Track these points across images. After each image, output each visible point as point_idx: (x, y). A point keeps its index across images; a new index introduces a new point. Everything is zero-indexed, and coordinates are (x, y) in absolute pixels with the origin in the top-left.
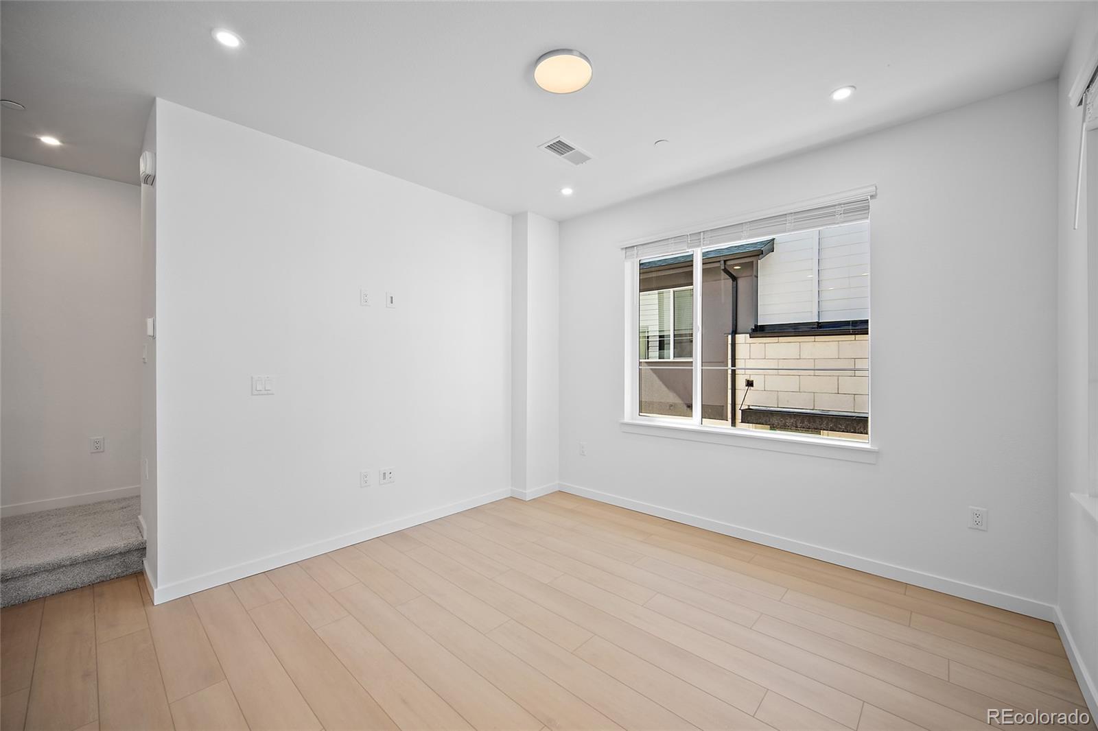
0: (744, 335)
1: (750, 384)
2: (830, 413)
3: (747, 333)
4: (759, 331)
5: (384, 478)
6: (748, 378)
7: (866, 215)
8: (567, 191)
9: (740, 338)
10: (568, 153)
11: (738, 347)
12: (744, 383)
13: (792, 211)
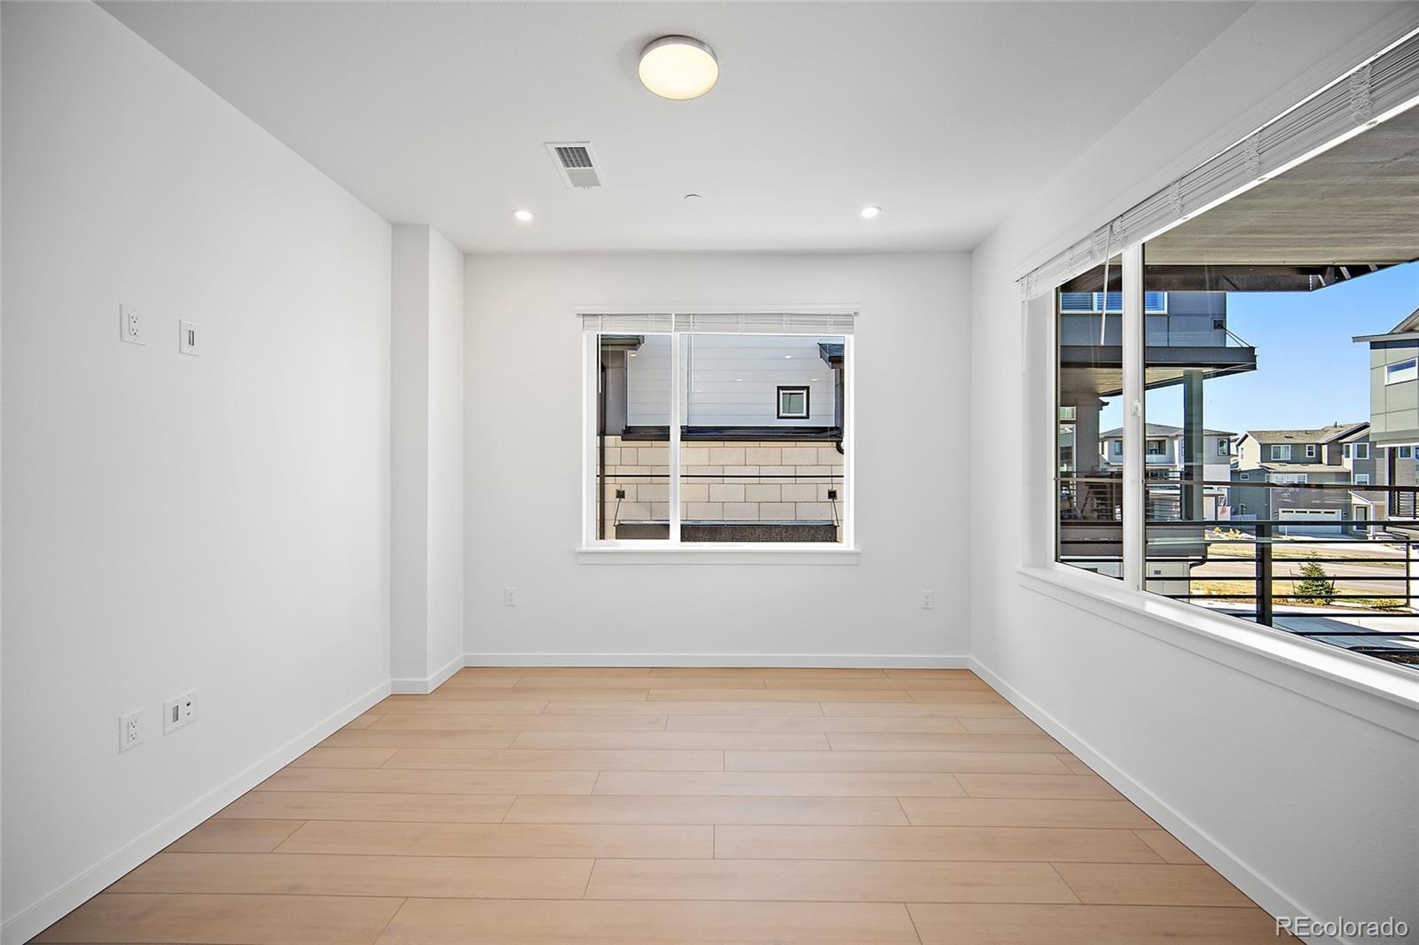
0: (614, 437)
1: (621, 495)
2: (702, 523)
3: (619, 435)
4: (629, 433)
5: (176, 717)
6: (619, 489)
7: (851, 331)
8: (524, 216)
9: (609, 440)
10: (582, 168)
11: (607, 451)
12: (615, 494)
13: (792, 312)
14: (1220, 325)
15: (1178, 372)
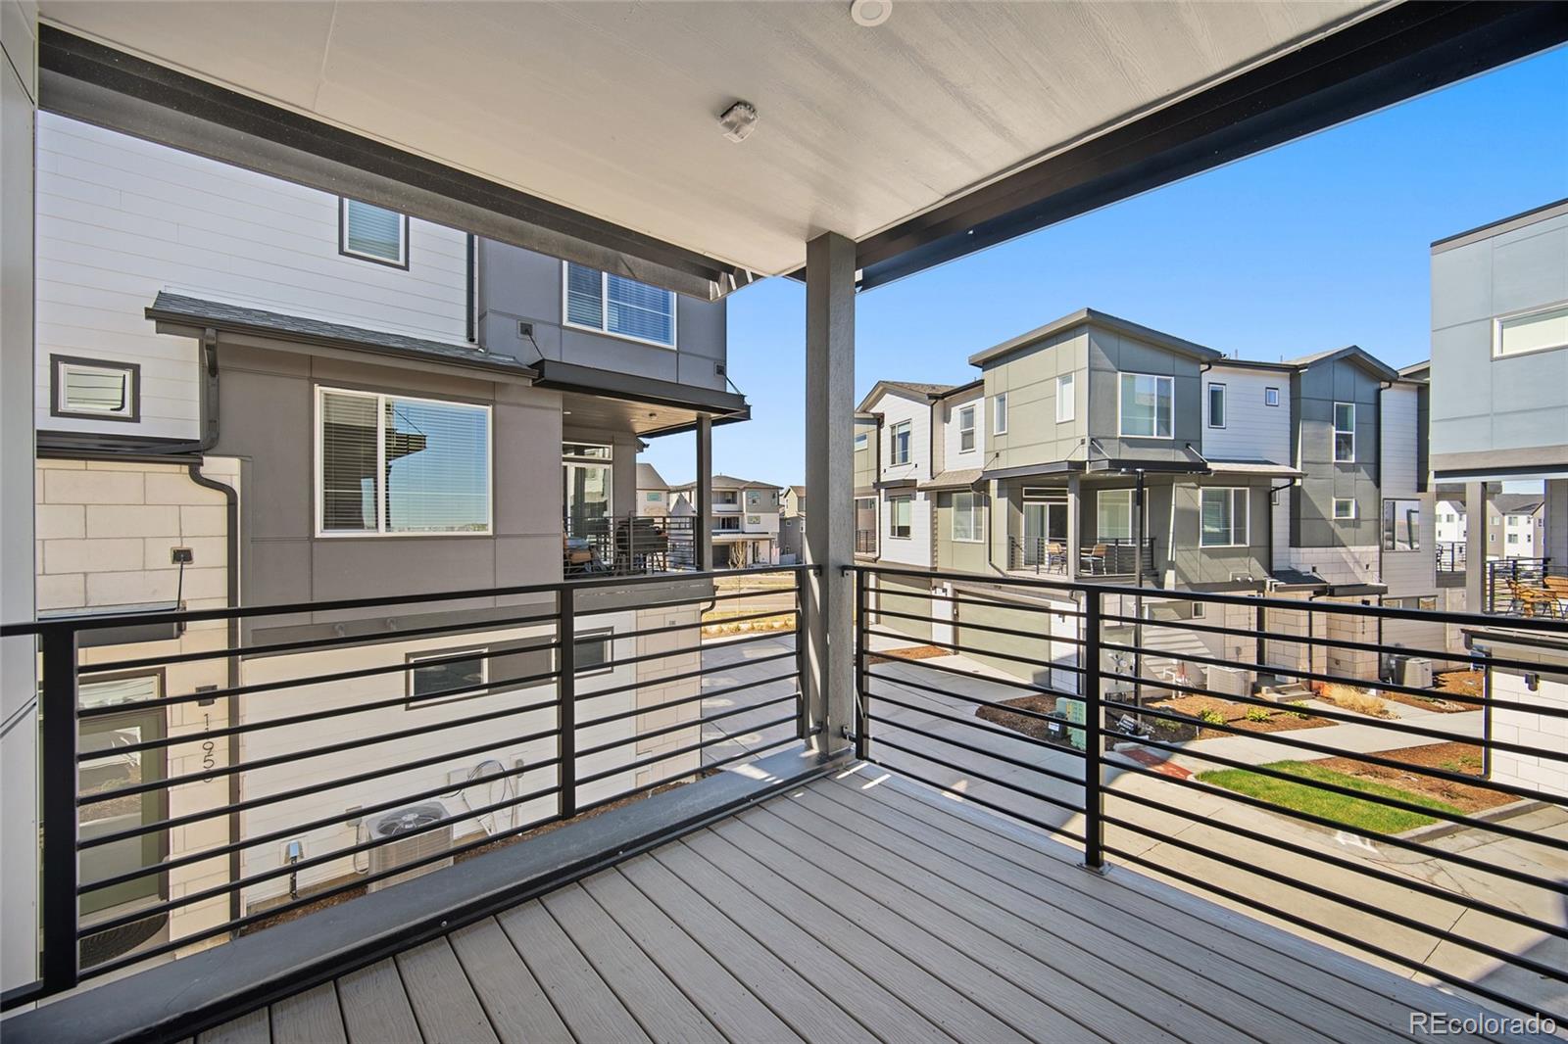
14: (721, 370)
15: (691, 416)
